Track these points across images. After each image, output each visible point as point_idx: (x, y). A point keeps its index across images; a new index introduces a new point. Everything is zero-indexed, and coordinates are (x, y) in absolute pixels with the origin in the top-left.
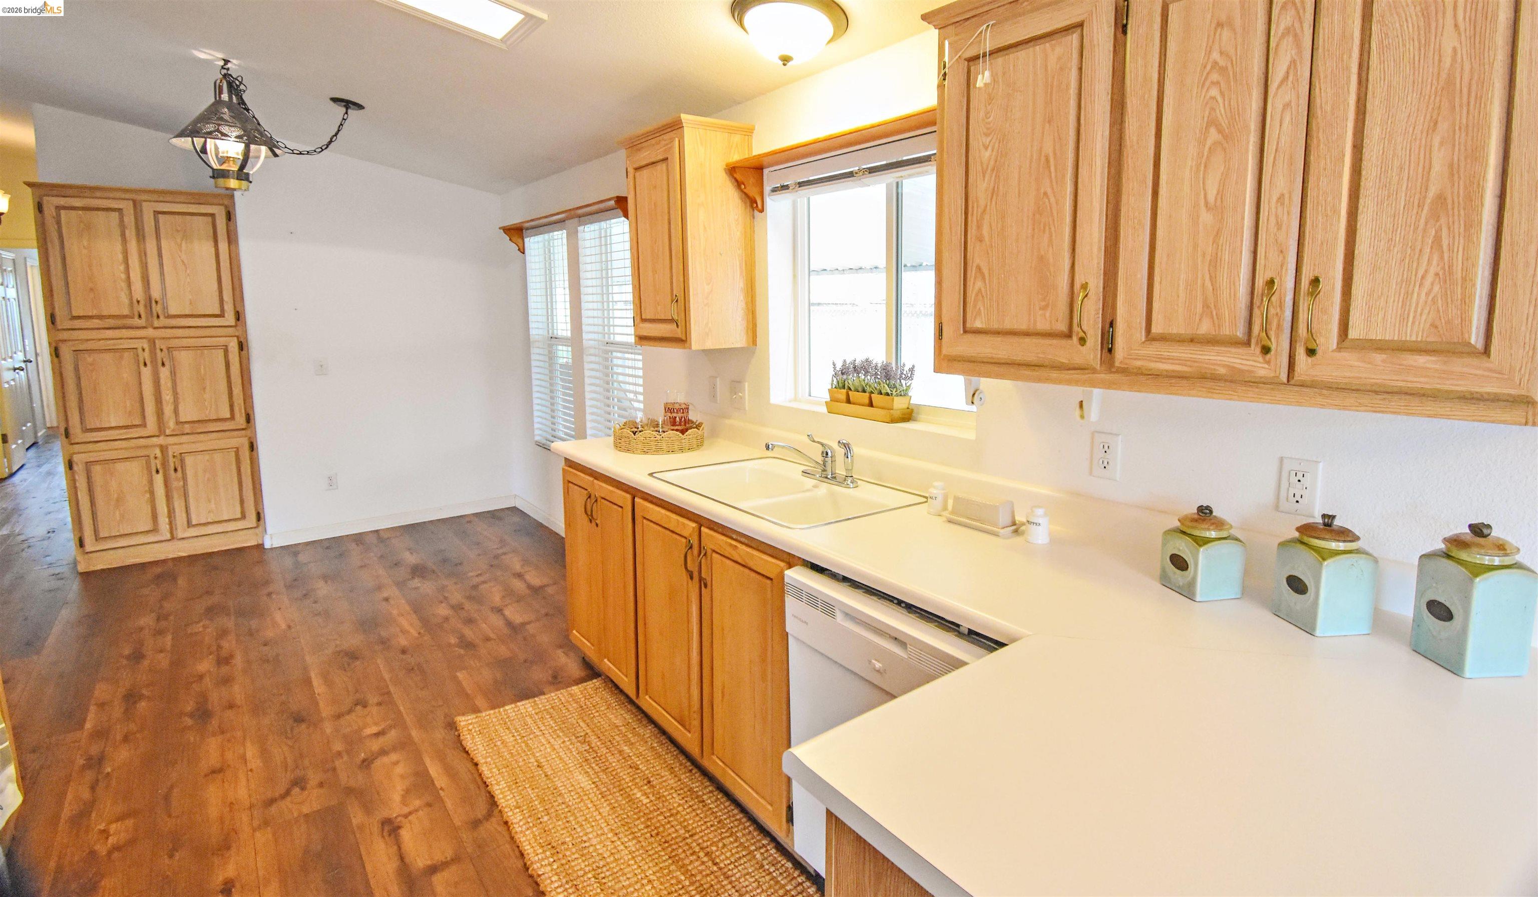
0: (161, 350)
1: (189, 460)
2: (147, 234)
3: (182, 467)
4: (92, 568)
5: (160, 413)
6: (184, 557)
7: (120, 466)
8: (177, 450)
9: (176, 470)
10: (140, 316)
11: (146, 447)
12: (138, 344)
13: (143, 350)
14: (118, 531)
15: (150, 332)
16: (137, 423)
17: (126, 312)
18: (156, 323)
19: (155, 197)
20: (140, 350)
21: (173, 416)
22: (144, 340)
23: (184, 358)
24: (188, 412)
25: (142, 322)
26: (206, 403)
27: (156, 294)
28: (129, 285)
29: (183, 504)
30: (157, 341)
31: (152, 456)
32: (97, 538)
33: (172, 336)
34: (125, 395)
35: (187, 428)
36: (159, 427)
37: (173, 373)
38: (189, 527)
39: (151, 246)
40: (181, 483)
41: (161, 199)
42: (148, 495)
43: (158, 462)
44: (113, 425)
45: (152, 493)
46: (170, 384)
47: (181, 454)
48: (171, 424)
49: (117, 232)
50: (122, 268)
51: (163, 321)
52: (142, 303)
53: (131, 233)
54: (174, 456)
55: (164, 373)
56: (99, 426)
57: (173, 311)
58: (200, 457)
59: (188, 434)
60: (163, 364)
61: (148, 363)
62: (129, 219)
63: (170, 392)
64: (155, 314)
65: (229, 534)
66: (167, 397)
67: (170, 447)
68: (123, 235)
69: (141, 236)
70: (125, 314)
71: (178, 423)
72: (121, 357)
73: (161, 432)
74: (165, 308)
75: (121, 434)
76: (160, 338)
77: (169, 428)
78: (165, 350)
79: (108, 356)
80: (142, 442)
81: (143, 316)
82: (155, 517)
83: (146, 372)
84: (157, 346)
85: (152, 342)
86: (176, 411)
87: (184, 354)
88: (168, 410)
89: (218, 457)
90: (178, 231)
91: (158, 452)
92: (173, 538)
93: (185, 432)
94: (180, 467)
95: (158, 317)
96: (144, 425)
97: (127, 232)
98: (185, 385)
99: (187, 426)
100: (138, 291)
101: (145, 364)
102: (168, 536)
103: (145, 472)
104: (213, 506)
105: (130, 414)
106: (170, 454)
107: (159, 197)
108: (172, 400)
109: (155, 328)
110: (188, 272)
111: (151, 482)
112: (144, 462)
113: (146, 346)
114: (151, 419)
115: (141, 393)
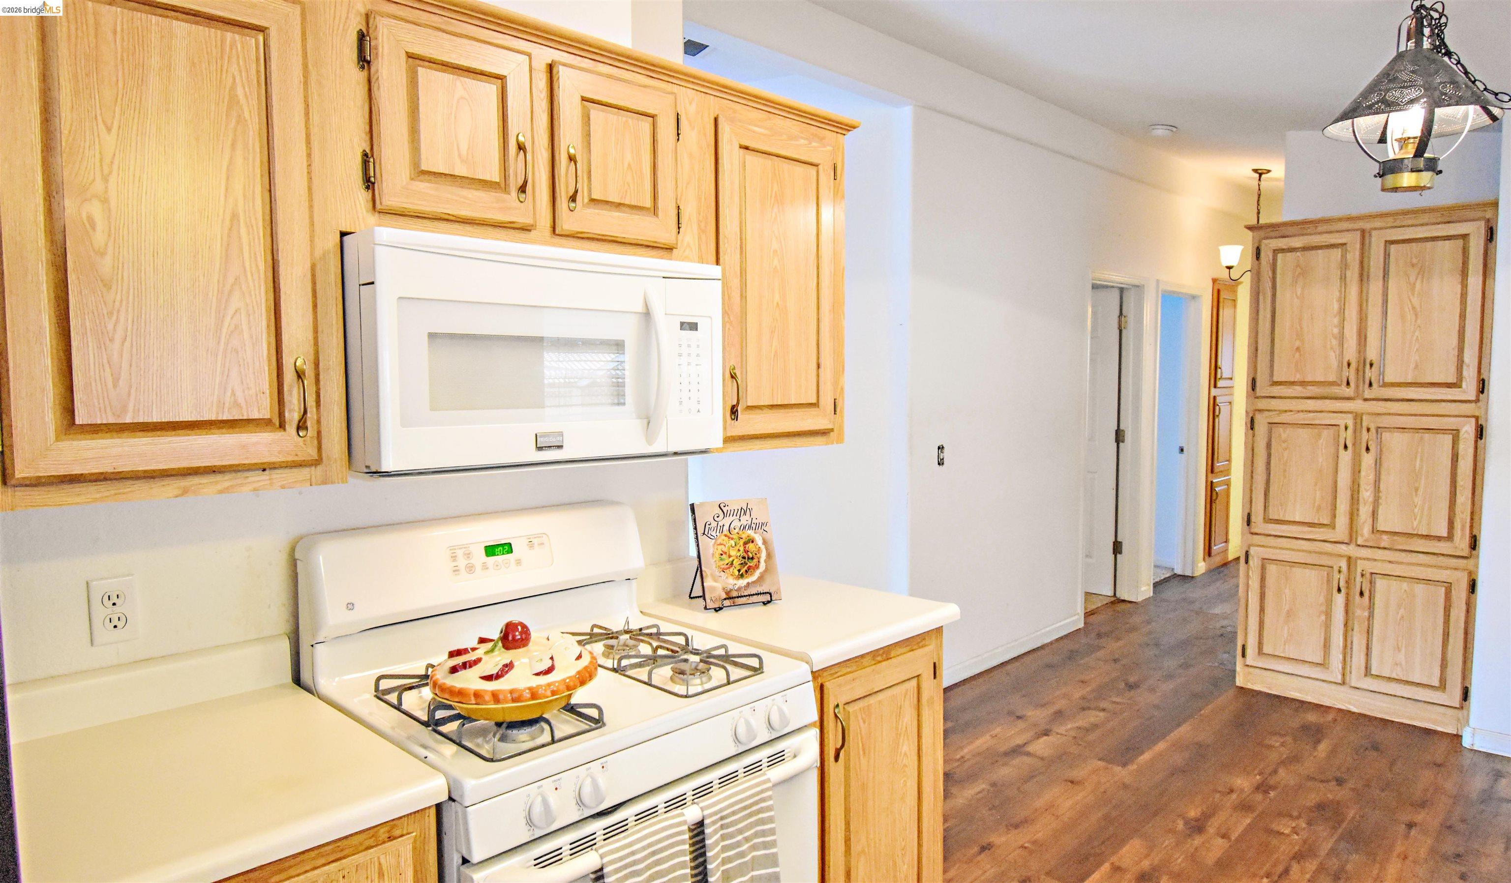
0: (1368, 430)
1: (1380, 583)
2: (1372, 275)
3: (1370, 591)
4: (1249, 686)
5: (1353, 515)
6: (1354, 713)
7: (1298, 571)
8: (1369, 567)
9: (1362, 594)
10: (1348, 383)
11: (1330, 554)
12: (1341, 420)
13: (1346, 428)
14: (1284, 652)
15: (1357, 405)
16: (1325, 522)
17: (1332, 378)
18: (1368, 394)
19: (1390, 221)
20: (1343, 428)
21: (1370, 521)
22: (1350, 416)
23: (1396, 442)
24: (1389, 520)
25: (1349, 392)
26: (1416, 510)
27: (1372, 354)
28: (1342, 344)
29: (1364, 642)
30: (1364, 417)
31: (1336, 569)
32: (1260, 652)
33: (1384, 411)
34: (1316, 485)
35: (1385, 541)
36: (1351, 536)
37: (1378, 463)
38: (1366, 675)
39: (1375, 287)
40: (1366, 614)
41: (1398, 223)
42: (1323, 617)
43: (1343, 578)
44: (1297, 519)
45: (1328, 614)
46: (1372, 477)
47: (1372, 573)
48: (1366, 530)
49: (1336, 274)
50: (1336, 321)
51: (1376, 392)
52: (1354, 365)
53: (1353, 274)
54: (1362, 575)
55: (1368, 460)
56: (1281, 518)
57: (1389, 379)
58: (1394, 584)
59: (1385, 548)
60: (1368, 449)
61: (1349, 445)
62: (1353, 256)
63: (1371, 488)
64: (1367, 382)
65: (1419, 703)
66: (1367, 494)
67: (1359, 562)
68: (1343, 278)
69: (1363, 276)
70: (1331, 380)
71: (1374, 530)
72: (1319, 435)
73: (1352, 539)
74: (1382, 373)
75: (1304, 532)
76: (1369, 414)
77: (1362, 536)
78: (1373, 430)
79: (1304, 433)
80: (1329, 547)
81: (1352, 384)
82: (1327, 646)
83: (1346, 457)
84: (1365, 424)
85: (1358, 417)
86: (1374, 514)
87: (1397, 437)
88: (1365, 511)
89: (1419, 588)
90: (1413, 265)
91: (1344, 564)
92: (1344, 683)
93: (1382, 545)
94: (1367, 593)
95: (1371, 384)
96: (1332, 526)
97: (1349, 274)
98: (1391, 480)
99: (1385, 537)
100: (1351, 353)
101: (1346, 447)
102: (1339, 679)
103: (1325, 586)
104: (1401, 657)
105: (1319, 508)
106: (1359, 571)
107: (1395, 220)
108: (1371, 499)
109: (1366, 400)
110: (1419, 321)
111: (1329, 602)
112: (1326, 573)
113: (1350, 424)
114: (1342, 521)
115: (1335, 483)
